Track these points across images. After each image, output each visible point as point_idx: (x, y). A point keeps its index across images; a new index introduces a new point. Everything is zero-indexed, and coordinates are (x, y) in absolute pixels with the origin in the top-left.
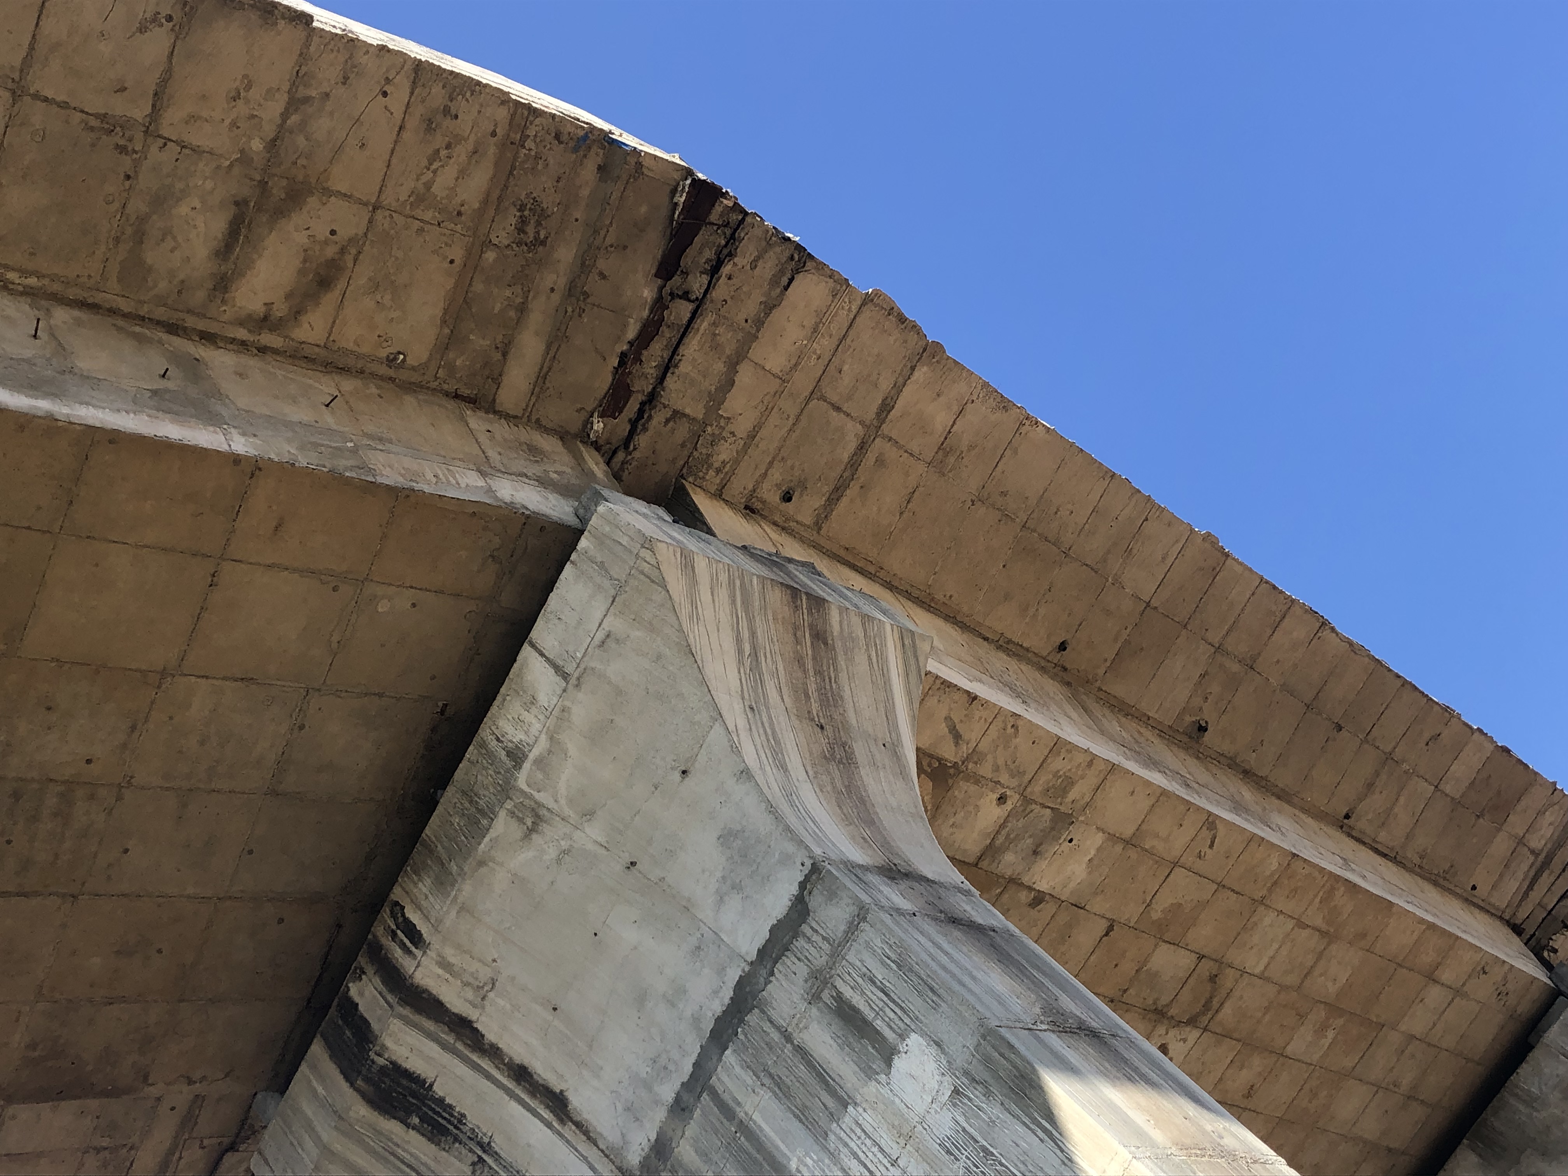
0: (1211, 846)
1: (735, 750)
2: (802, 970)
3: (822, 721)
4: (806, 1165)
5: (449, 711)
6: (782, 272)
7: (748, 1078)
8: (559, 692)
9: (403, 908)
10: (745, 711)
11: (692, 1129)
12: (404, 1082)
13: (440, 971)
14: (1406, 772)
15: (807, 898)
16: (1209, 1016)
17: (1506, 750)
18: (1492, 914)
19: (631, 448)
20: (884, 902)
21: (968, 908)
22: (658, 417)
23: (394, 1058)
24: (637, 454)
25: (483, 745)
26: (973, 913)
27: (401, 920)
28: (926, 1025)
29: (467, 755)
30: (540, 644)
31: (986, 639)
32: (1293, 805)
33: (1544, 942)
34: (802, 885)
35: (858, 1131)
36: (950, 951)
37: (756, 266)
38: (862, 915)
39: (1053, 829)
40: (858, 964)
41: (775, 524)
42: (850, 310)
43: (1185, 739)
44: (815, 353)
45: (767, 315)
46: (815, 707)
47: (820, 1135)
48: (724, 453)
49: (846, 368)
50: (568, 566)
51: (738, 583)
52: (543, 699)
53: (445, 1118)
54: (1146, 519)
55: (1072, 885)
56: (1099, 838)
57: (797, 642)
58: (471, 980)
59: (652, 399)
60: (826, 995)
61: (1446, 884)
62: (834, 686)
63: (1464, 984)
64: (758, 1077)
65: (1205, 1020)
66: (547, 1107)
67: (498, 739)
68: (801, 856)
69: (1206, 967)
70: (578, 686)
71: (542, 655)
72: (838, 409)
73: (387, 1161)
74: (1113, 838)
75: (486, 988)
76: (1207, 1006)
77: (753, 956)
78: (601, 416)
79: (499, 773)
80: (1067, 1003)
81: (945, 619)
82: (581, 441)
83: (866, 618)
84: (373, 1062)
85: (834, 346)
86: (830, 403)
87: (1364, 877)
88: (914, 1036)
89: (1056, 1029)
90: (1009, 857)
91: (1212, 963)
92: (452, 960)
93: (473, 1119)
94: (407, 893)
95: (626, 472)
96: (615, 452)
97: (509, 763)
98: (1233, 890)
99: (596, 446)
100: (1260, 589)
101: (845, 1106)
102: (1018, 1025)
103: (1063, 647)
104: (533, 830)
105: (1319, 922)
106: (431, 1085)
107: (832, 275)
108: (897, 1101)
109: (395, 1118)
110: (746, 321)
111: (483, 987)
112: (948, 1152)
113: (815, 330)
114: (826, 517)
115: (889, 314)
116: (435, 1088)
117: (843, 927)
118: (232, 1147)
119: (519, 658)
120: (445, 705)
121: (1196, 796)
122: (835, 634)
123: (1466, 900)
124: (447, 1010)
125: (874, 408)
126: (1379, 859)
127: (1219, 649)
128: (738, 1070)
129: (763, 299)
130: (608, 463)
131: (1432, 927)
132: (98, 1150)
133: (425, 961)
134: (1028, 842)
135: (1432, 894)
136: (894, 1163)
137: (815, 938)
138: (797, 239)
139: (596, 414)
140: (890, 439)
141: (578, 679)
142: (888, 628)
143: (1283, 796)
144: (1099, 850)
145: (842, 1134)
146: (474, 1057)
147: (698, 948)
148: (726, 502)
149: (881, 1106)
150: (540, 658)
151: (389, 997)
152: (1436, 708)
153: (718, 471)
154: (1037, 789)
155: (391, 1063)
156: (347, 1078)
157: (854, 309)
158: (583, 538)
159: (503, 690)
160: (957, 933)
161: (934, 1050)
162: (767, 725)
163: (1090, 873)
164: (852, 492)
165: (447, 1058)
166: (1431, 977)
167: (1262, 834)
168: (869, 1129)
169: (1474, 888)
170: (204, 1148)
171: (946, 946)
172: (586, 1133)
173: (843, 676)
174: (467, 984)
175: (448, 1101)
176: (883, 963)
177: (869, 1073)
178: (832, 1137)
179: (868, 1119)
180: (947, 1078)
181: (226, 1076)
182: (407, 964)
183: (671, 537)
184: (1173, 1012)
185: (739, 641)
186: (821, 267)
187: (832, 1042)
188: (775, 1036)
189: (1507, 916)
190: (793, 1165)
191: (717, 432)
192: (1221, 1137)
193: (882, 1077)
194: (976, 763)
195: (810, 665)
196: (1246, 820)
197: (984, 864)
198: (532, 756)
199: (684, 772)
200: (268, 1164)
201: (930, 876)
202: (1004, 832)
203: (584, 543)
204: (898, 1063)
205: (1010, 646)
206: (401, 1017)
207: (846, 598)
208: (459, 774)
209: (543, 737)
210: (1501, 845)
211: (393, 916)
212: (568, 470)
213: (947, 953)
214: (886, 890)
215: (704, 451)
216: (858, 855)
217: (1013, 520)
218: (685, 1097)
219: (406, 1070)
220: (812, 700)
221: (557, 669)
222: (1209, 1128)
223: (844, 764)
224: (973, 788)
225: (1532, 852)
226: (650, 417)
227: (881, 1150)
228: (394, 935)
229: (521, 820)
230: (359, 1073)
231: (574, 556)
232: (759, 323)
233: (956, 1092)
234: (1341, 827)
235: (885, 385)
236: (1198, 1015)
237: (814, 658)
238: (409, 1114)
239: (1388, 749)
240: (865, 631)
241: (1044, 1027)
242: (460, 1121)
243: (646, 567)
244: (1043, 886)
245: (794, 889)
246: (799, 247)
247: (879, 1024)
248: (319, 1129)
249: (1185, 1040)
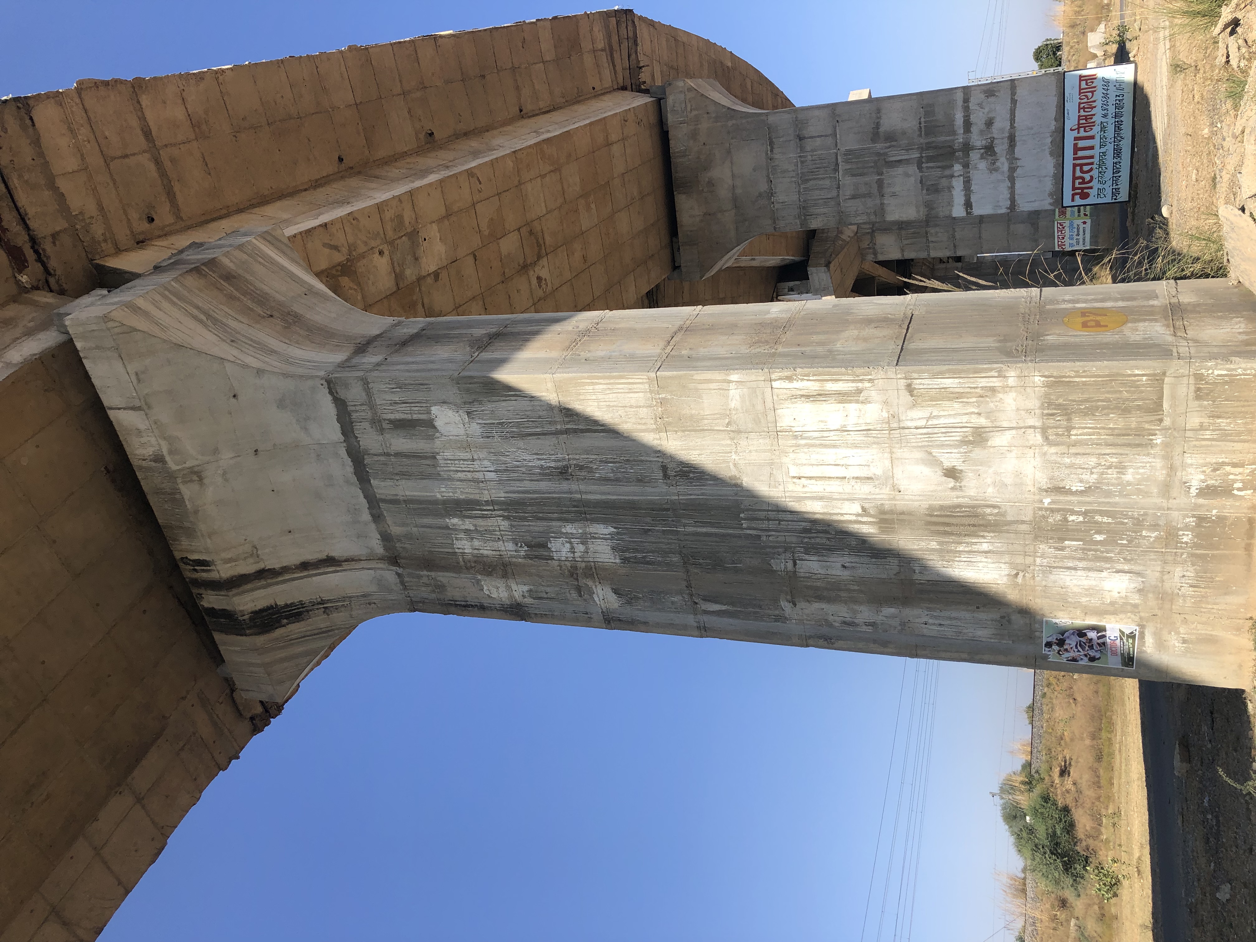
0: (480, 183)
1: (245, 366)
2: (366, 425)
3: (269, 313)
4: (443, 492)
5: (111, 467)
6: (22, 119)
7: (389, 483)
8: (145, 417)
9: (187, 558)
10: (231, 345)
11: (389, 520)
12: (265, 614)
13: (229, 565)
14: (526, 68)
15: (338, 396)
16: (543, 248)
17: (555, 18)
18: (610, 92)
19: (52, 272)
20: (370, 367)
21: (405, 330)
22: (48, 247)
23: (250, 611)
24: (58, 272)
25: (141, 468)
26: (409, 330)
27: (191, 563)
28: (433, 400)
29: (140, 478)
30: (113, 405)
31: (306, 190)
32: (496, 128)
33: (638, 83)
34: (331, 393)
35: (449, 462)
36: (414, 360)
37: (6, 129)
38: (365, 383)
39: (413, 242)
40: (384, 402)
41: (160, 237)
42: (77, 104)
43: (429, 146)
44: (84, 141)
45: (40, 147)
46: (259, 310)
47: (436, 477)
48: (98, 230)
49: (107, 133)
50: (84, 361)
51: (167, 293)
52: (142, 427)
53: (295, 609)
54: (317, 67)
55: (443, 256)
56: (435, 226)
57: (221, 290)
58: (246, 555)
59: (33, 241)
60: (385, 425)
61: (581, 98)
62: (258, 292)
63: (623, 134)
64: (392, 479)
65: (543, 251)
66: (328, 566)
67: (144, 460)
68: (318, 382)
69: (524, 231)
70: (149, 407)
71: (119, 409)
72: (126, 156)
73: (292, 644)
74: (440, 220)
75: (255, 552)
76: (539, 245)
77: (342, 438)
78: (20, 272)
79: (160, 472)
80: (478, 332)
81: (279, 200)
82: (26, 293)
83: (240, 247)
84: (244, 620)
85: (89, 128)
86: (118, 158)
87: (549, 131)
88: (433, 408)
89: (481, 349)
90: (408, 272)
91: (525, 228)
92: (229, 556)
93: (305, 599)
94: (181, 551)
95: (64, 285)
96: (47, 282)
97: (159, 465)
98: (505, 191)
99: (36, 288)
100: (395, 49)
101: (435, 458)
102: (466, 364)
103: (341, 160)
104: (201, 479)
105: (548, 168)
106: (276, 605)
107: (48, 96)
108: (451, 437)
109: (276, 628)
110: (33, 160)
111: (253, 553)
112: (488, 437)
113: (71, 130)
114: (178, 210)
115: (98, 87)
116: (278, 604)
117: (364, 394)
118: (233, 691)
119: (112, 419)
120: (106, 468)
121: (455, 169)
122: (235, 268)
123: (595, 96)
124: (249, 575)
125: (142, 139)
126: (547, 116)
127: (404, 94)
128: (382, 484)
129: (28, 141)
130: (51, 291)
131: (591, 124)
132: (182, 749)
133: (219, 568)
134: (409, 258)
135: (580, 109)
136: (473, 460)
137: (358, 408)
138: (11, 96)
139: (17, 275)
140: (166, 146)
141: (146, 404)
142: (254, 241)
143: (488, 129)
144: (439, 231)
145: (445, 469)
146: (280, 579)
147: (318, 456)
148: (126, 250)
149: (447, 445)
150: (120, 411)
151: (223, 593)
152: (512, 28)
153: (105, 241)
154: (390, 234)
155: (252, 613)
156: (242, 635)
157: (78, 100)
158: (76, 343)
159: (121, 438)
160: (410, 349)
161: (445, 406)
162: (246, 341)
163: (445, 244)
164: (177, 188)
165: (269, 590)
166: (609, 144)
167: (495, 157)
168: (452, 457)
169: (594, 88)
170: (222, 703)
171: (410, 359)
172: (353, 560)
173: (258, 284)
174: (245, 558)
175: (289, 602)
176: (392, 392)
177: (431, 438)
178: (442, 473)
179: (448, 454)
180: (461, 411)
181: (195, 680)
182: (214, 576)
183: (113, 304)
184: (529, 262)
185: (195, 318)
186: (38, 97)
187: (405, 440)
188: (382, 458)
189: (616, 87)
190: (439, 496)
191: (83, 224)
192: (578, 327)
193: (437, 435)
194: (355, 250)
195: (237, 294)
196: (483, 157)
197: (401, 286)
198: (165, 452)
199: (234, 396)
200: (249, 690)
201: (378, 332)
202: (396, 264)
203: (79, 345)
204: (438, 423)
205: (319, 182)
206: (234, 595)
207: (220, 247)
208: (145, 488)
209: (160, 441)
210: (588, 60)
211: (185, 563)
212: (35, 314)
213: (413, 363)
214: (365, 360)
215: (88, 239)
216: (340, 357)
217: (261, 126)
218: (374, 511)
219: (260, 610)
220: (255, 309)
221: (133, 408)
222: (570, 328)
223: (296, 322)
224: (364, 261)
225: (602, 50)
226: (44, 250)
227: (464, 460)
228: (195, 570)
229: (191, 481)
230: (244, 629)
231: (81, 355)
232: (41, 155)
233: (468, 413)
234: (523, 117)
235: (134, 122)
236: (539, 252)
237: (236, 290)
238: (279, 621)
239: (511, 65)
240: (246, 253)
241: (476, 354)
242: (302, 604)
243: (117, 330)
244: (432, 268)
245: (329, 398)
246: (16, 100)
247: (415, 417)
248: (254, 661)
249: (543, 267)
